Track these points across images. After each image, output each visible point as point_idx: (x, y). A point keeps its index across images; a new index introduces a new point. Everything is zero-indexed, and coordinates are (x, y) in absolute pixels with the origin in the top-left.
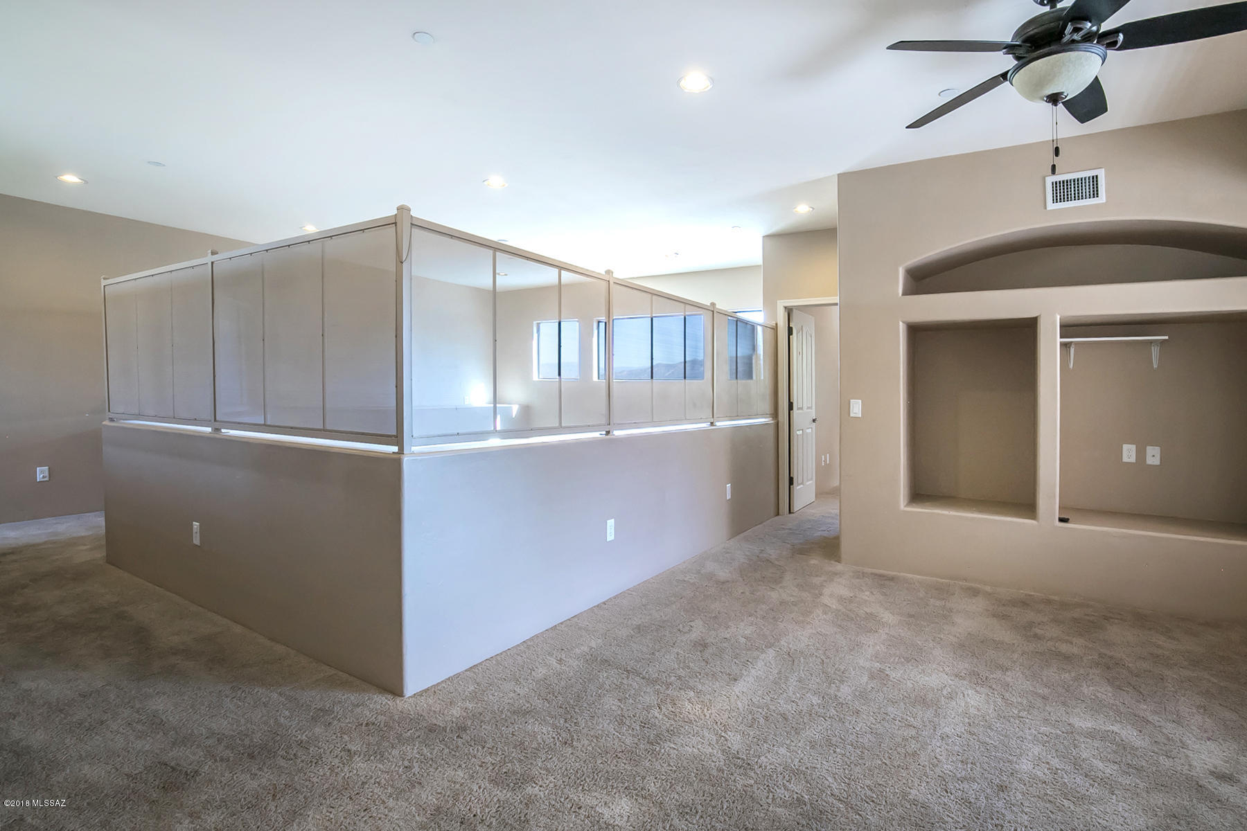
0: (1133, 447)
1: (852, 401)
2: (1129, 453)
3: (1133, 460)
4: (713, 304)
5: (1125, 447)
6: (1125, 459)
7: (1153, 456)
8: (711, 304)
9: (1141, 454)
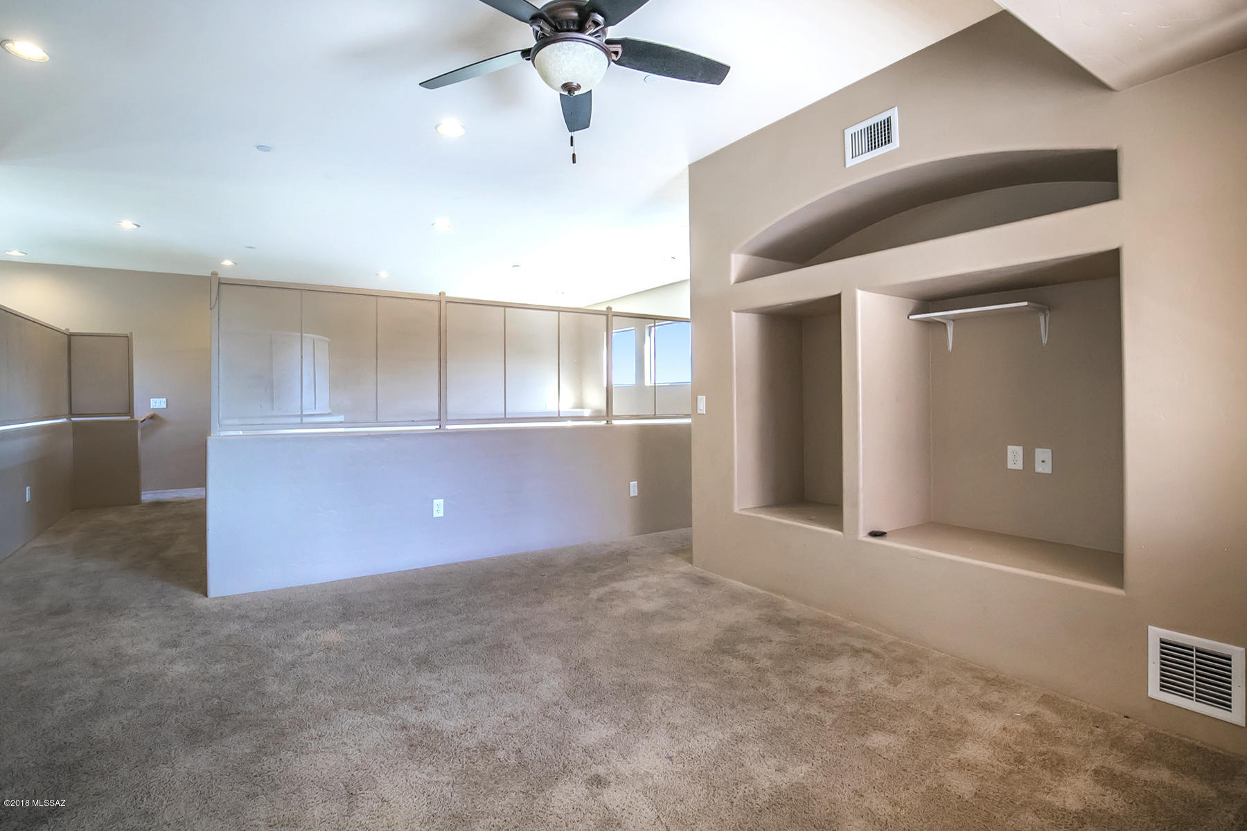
0: (1019, 449)
1: (699, 397)
2: (1015, 457)
3: (1019, 466)
4: (609, 309)
5: (1011, 448)
6: (1011, 465)
7: (1043, 461)
8: (607, 308)
9: (1029, 459)
